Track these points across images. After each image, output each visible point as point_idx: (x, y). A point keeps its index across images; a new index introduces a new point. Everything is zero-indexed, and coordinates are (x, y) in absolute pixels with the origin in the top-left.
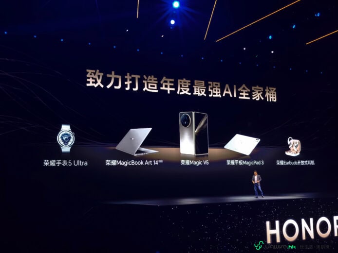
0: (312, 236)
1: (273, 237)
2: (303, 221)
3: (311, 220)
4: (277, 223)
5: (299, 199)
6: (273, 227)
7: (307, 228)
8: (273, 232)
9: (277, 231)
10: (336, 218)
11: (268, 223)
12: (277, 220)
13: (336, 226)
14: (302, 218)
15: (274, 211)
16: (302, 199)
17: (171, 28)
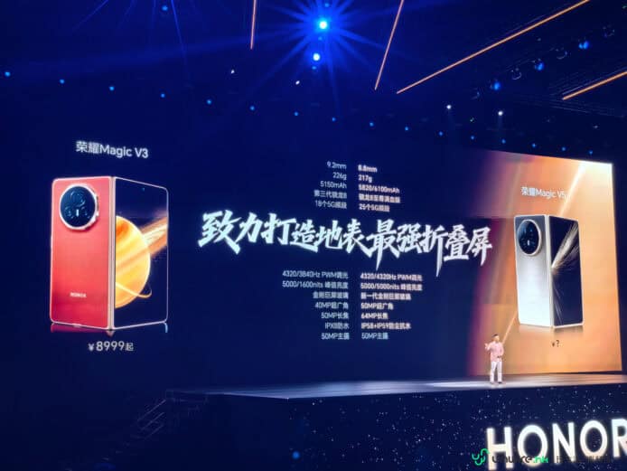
2: (556, 428)
3: (571, 426)
4: (508, 431)
5: (547, 388)
6: (500, 439)
7: (564, 443)
8: (500, 448)
9: (506, 448)
10: (617, 423)
11: (490, 433)
13: (616, 438)
14: (555, 422)
15: (501, 409)
16: (555, 387)
17: (314, 68)
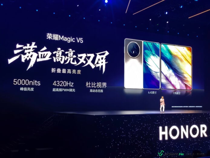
0: (187, 137)
1: (164, 136)
2: (182, 127)
3: (187, 127)
4: (166, 128)
5: (180, 114)
6: (163, 130)
7: (185, 132)
8: (164, 133)
9: (166, 133)
10: (202, 126)
11: (161, 128)
12: (166, 126)
13: (202, 131)
14: (182, 125)
15: (164, 121)
16: (182, 114)
